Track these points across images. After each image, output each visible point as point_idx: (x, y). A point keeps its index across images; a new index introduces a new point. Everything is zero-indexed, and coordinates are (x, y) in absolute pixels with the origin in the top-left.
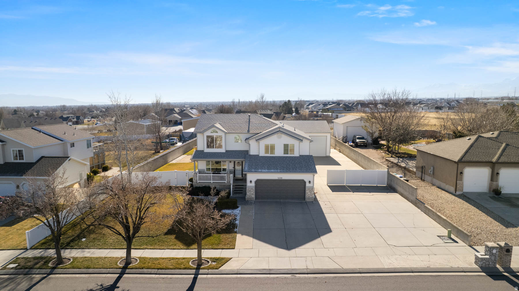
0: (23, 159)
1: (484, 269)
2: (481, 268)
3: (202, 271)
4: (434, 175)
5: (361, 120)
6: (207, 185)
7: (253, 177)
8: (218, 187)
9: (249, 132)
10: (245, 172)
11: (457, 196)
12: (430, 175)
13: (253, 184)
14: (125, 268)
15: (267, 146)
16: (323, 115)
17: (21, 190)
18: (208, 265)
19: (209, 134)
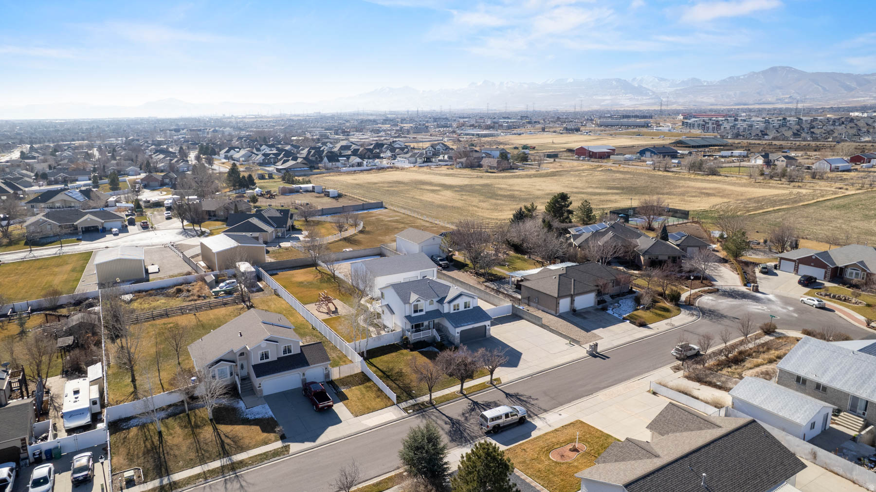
0: (292, 353)
2: (588, 354)
3: (497, 386)
4: (538, 303)
5: (434, 239)
6: (419, 340)
7: (459, 330)
8: (426, 340)
9: (439, 297)
10: (455, 328)
11: (557, 317)
12: (535, 302)
13: (459, 334)
14: (464, 395)
15: (454, 306)
16: (301, 188)
17: (305, 377)
18: (495, 383)
19: (415, 303)
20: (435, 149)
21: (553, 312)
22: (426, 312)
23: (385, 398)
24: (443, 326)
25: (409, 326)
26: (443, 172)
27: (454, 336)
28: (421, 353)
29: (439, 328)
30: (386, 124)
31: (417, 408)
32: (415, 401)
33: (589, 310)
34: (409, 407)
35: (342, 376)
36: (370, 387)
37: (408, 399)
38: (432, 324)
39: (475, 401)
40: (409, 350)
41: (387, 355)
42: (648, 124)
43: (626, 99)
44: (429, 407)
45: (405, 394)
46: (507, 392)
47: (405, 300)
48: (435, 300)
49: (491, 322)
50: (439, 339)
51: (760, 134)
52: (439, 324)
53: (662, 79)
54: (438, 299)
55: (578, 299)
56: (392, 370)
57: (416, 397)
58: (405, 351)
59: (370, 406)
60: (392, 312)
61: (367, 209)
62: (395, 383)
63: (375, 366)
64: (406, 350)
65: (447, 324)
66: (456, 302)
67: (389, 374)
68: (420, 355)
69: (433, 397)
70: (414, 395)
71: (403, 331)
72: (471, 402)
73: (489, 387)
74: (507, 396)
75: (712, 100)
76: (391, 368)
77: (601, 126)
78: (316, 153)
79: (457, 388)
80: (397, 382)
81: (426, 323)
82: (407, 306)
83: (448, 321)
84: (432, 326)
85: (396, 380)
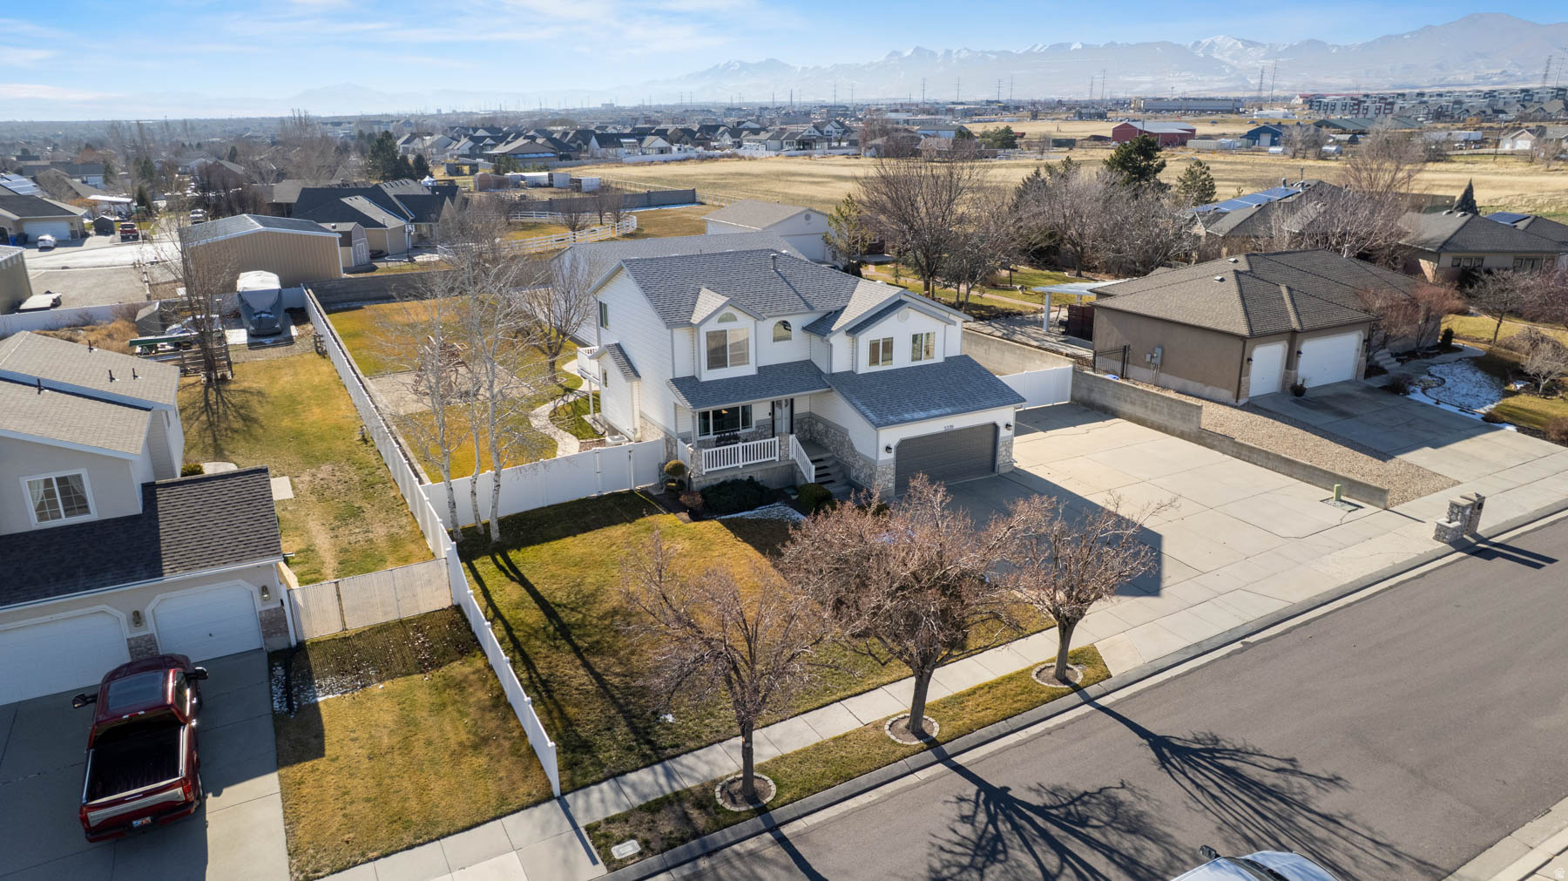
0: (88, 512)
1: (1458, 544)
2: (1450, 543)
3: (1091, 691)
4: (1162, 366)
5: (808, 217)
6: (729, 476)
7: (893, 435)
8: (757, 477)
9: (811, 308)
10: (877, 426)
11: (1242, 408)
12: (1148, 365)
13: (892, 456)
14: (933, 744)
15: (874, 346)
16: (523, 178)
17: (149, 629)
18: (1078, 675)
19: (713, 326)
20: (822, 132)
21: (1227, 394)
22: (760, 369)
23: (515, 752)
24: (828, 425)
25: (688, 422)
26: (837, 163)
27: (871, 464)
28: (735, 527)
29: (813, 435)
30: (731, 115)
31: (667, 826)
32: (669, 775)
33: (1349, 390)
34: (624, 818)
35: (356, 624)
36: (460, 685)
37: (632, 760)
38: (783, 414)
39: (996, 783)
40: (685, 516)
41: (589, 536)
42: (1238, 109)
43: (1180, 81)
44: (737, 818)
45: (622, 730)
46: (1155, 728)
47: (674, 313)
48: (797, 322)
49: (1019, 416)
50: (809, 473)
51: (1489, 111)
52: (811, 418)
53: (1250, 44)
54: (811, 318)
55: (1312, 349)
56: (590, 599)
57: (680, 750)
58: (666, 520)
59: (413, 804)
60: (631, 370)
61: (657, 206)
62: (586, 665)
63: (524, 582)
64: (672, 517)
65: (845, 415)
66: (877, 332)
67: (574, 618)
68: (728, 536)
69: (764, 752)
70: (666, 740)
71: (669, 441)
72: (971, 790)
73: (1054, 698)
74: (1161, 756)
75: (1348, 81)
76: (586, 592)
77: (1147, 111)
78: (579, 136)
79: (894, 699)
80: (598, 662)
81: (760, 411)
82: (681, 335)
83: (849, 400)
84: (783, 424)
85: (596, 648)
